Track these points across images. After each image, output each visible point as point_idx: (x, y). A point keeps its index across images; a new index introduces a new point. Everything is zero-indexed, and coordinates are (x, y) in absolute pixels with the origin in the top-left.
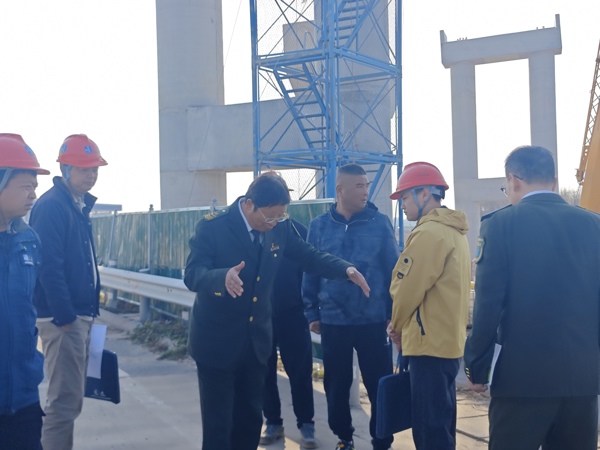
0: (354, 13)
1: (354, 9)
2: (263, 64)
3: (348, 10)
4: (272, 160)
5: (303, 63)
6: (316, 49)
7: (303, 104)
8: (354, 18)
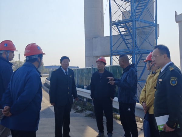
0: (141, 8)
1: (141, 6)
2: (113, 24)
3: (139, 7)
4: (116, 53)
5: (125, 23)
6: (129, 19)
7: (126, 36)
8: (141, 9)
